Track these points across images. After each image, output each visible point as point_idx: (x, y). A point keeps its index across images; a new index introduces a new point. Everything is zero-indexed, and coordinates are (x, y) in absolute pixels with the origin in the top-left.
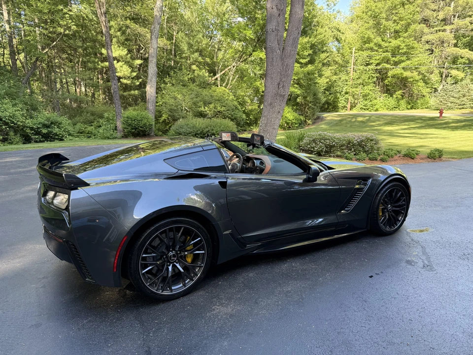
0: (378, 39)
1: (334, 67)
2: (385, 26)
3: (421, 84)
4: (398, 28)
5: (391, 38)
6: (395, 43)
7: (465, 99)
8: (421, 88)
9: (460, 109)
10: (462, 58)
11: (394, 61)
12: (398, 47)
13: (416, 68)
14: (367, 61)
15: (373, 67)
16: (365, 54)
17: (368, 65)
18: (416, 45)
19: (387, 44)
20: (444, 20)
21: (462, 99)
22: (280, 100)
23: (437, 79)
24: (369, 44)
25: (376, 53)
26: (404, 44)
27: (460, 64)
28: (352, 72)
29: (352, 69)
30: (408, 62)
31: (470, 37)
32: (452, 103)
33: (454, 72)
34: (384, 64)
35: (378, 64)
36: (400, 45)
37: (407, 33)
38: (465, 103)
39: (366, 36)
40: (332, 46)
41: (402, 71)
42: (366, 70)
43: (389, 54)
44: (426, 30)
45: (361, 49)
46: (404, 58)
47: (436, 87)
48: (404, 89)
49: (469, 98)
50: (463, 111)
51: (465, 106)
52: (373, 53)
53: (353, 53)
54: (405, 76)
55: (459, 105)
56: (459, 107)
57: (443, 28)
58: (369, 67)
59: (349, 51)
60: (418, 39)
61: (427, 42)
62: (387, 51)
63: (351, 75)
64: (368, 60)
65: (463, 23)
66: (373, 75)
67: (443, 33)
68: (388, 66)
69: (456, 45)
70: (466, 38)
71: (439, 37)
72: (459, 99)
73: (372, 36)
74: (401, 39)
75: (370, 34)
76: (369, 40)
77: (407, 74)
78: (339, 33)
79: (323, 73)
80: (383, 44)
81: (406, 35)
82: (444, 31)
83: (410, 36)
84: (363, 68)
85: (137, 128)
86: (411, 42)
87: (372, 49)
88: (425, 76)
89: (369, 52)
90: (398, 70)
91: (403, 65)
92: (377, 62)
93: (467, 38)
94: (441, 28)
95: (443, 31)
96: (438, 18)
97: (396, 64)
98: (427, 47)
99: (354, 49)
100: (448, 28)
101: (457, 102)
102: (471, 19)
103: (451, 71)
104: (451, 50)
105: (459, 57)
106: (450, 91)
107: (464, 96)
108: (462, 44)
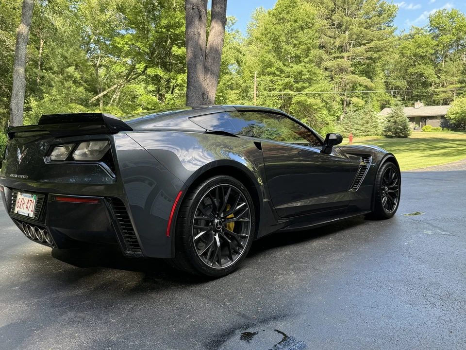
0: (279, 64)
1: (237, 91)
2: (285, 50)
3: (325, 112)
4: (298, 52)
5: (292, 62)
6: (297, 68)
7: (368, 125)
8: (325, 116)
9: (365, 136)
10: (360, 85)
11: (297, 88)
12: (300, 73)
13: (319, 95)
14: (270, 86)
15: (276, 92)
16: (268, 78)
17: (270, 91)
18: (318, 71)
19: (289, 69)
20: (341, 47)
21: (366, 126)
23: (338, 106)
24: (271, 68)
25: (277, 77)
26: (306, 70)
28: (255, 98)
29: (255, 95)
30: (311, 88)
31: (366, 65)
32: (356, 130)
33: (355, 100)
34: (288, 90)
35: (280, 90)
36: (302, 71)
37: (308, 58)
38: (370, 130)
39: (267, 60)
40: (233, 68)
41: (306, 98)
42: (269, 96)
43: (292, 80)
44: (325, 56)
45: (262, 73)
46: (306, 85)
47: (338, 115)
48: (309, 117)
49: (372, 124)
50: (369, 138)
51: (369, 133)
52: (275, 78)
53: (255, 77)
54: (308, 103)
55: (364, 132)
56: (364, 134)
57: (340, 55)
58: (273, 92)
59: (250, 75)
60: (319, 65)
61: (326, 69)
62: (289, 77)
63: (254, 100)
64: (271, 85)
65: (359, 50)
66: (278, 101)
67: (342, 60)
68: (292, 93)
69: (353, 73)
70: (362, 66)
71: (338, 64)
72: (363, 125)
73: (273, 60)
74: (303, 64)
75: (271, 57)
76: (270, 65)
77: (310, 101)
78: (240, 55)
79: (228, 96)
80: (284, 68)
81: (307, 60)
82: (342, 57)
83: (311, 61)
84: (267, 94)
86: (313, 67)
87: (274, 74)
88: (327, 103)
89: (271, 77)
90: (301, 97)
91: (306, 91)
92: (281, 87)
93: (364, 66)
94: (339, 55)
95: (341, 58)
96: (335, 44)
97: (299, 90)
98: (327, 73)
99: (256, 73)
100: (345, 54)
101: (361, 129)
102: (366, 47)
103: (351, 99)
104: (350, 77)
105: (358, 85)
106: (353, 118)
107: (367, 123)
108: (359, 71)
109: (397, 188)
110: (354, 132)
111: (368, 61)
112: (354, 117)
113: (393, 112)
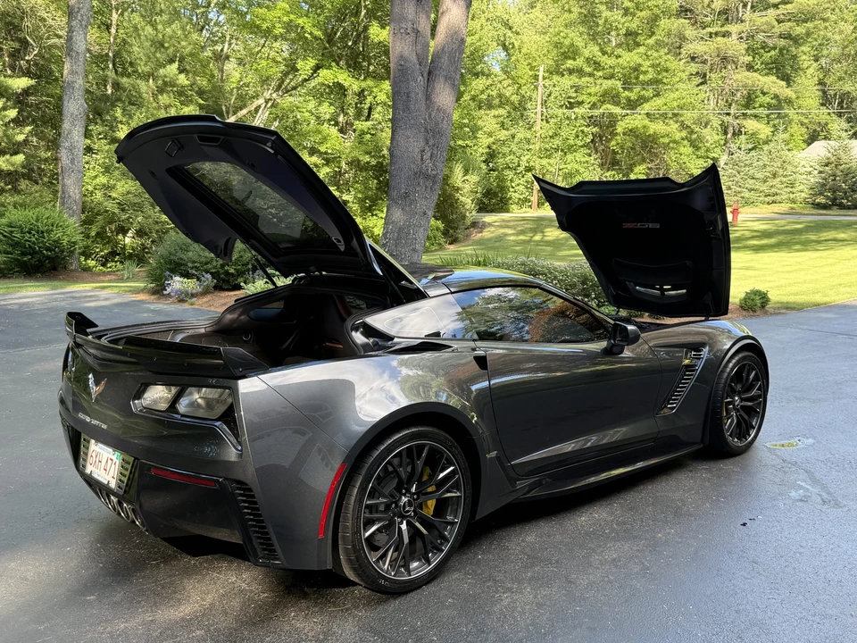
0: (592, 50)
1: (501, 111)
2: (606, 21)
3: (686, 149)
4: (633, 26)
5: (619, 46)
6: (629, 58)
7: (776, 182)
8: (686, 159)
9: (768, 203)
10: (764, 94)
11: (629, 99)
12: (637, 69)
13: (675, 115)
14: (569, 97)
15: (583, 110)
16: (567, 82)
17: (571, 106)
18: (673, 64)
19: (611, 61)
20: (724, 12)
21: (771, 182)
22: (426, 187)
23: (716, 138)
24: (575, 59)
25: (587, 79)
26: (648, 63)
27: (760, 106)
28: (539, 121)
29: (539, 116)
30: (659, 101)
31: (777, 51)
32: (751, 190)
33: (751, 125)
34: (609, 106)
35: (594, 106)
36: (640, 65)
37: (654, 38)
38: (778, 191)
39: (567, 42)
40: (494, 59)
41: (646, 122)
42: (568, 118)
43: (619, 84)
44: (690, 32)
45: (556, 71)
46: (649, 93)
47: (716, 155)
48: (652, 161)
49: (784, 179)
50: (777, 208)
51: (778, 198)
52: (583, 79)
53: (540, 78)
54: (651, 132)
55: (766, 196)
56: (767, 199)
57: (723, 29)
58: (576, 110)
59: (531, 73)
60: (676, 50)
61: (693, 59)
62: (612, 77)
63: (537, 128)
64: (574, 95)
65: (764, 20)
66: (586, 129)
67: (725, 39)
68: (617, 110)
69: (750, 67)
70: (769, 51)
71: (717, 48)
72: (765, 181)
73: (579, 43)
74: (642, 49)
75: (576, 37)
76: (572, 53)
77: (656, 127)
78: (509, 33)
79: (480, 123)
80: (604, 60)
81: (651, 41)
82: (726, 34)
83: (659, 44)
84: (564, 114)
85: (35, 253)
86: (663, 57)
87: (580, 72)
88: (692, 132)
89: (574, 79)
90: (636, 120)
91: (647, 107)
92: (594, 99)
93: (773, 53)
94: (720, 29)
95: (724, 36)
96: (713, 7)
97: (632, 105)
98: (694, 68)
99: (542, 69)
100: (734, 28)
101: (761, 189)
102: (778, 12)
103: (744, 123)
104: (741, 77)
105: (759, 93)
106: (746, 165)
107: (775, 175)
108: (762, 64)
109: (760, 396)
110: (747, 194)
111: (782, 42)
112: (747, 162)
113: (830, 155)
